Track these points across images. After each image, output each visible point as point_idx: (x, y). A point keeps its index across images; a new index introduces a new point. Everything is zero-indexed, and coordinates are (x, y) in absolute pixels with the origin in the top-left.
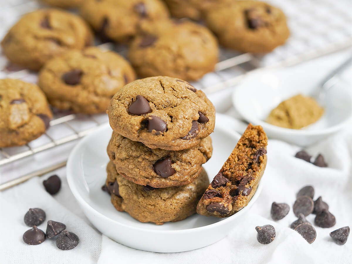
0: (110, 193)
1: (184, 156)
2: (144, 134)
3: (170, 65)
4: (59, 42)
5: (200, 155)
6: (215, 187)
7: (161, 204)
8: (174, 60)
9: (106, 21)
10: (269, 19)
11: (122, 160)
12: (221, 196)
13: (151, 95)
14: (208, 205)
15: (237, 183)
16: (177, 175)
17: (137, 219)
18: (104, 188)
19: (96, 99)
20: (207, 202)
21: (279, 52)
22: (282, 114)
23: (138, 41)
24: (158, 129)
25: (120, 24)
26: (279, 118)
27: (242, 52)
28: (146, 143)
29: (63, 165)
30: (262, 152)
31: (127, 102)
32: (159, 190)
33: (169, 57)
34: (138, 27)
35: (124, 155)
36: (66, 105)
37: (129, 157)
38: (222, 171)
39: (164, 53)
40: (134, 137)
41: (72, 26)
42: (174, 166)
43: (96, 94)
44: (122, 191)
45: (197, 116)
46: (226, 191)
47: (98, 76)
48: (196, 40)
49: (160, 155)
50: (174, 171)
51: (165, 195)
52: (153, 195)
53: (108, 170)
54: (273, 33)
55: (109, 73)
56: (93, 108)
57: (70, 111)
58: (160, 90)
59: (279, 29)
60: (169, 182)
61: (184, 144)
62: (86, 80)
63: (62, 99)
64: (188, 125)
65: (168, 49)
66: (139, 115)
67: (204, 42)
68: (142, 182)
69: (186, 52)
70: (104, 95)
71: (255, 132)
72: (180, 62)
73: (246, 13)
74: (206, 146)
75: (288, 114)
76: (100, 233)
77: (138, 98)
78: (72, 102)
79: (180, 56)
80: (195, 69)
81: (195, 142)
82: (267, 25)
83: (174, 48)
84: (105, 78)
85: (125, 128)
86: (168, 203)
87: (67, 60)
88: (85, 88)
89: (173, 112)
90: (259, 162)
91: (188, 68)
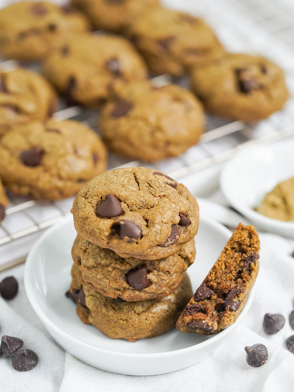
0: (75, 301)
1: (162, 265)
2: (115, 242)
3: (148, 139)
4: (17, 110)
5: (180, 262)
6: (198, 301)
7: (135, 318)
8: (152, 134)
9: (72, 81)
10: (264, 80)
11: (89, 268)
12: (204, 311)
13: (123, 194)
14: (189, 323)
15: (224, 296)
16: (153, 286)
17: (106, 335)
18: (68, 294)
19: (60, 184)
20: (188, 319)
21: (275, 119)
22: (278, 201)
23: (110, 108)
24: (132, 236)
25: (89, 85)
26: (274, 206)
27: (232, 119)
28: (116, 251)
29: (22, 262)
30: (253, 258)
31: (95, 202)
32: (133, 303)
33: (146, 130)
34: (110, 88)
35: (91, 262)
36: (25, 190)
37: (97, 266)
38: (207, 281)
39: (141, 124)
40: (104, 244)
41: (32, 89)
42: (151, 276)
43: (60, 178)
44: (89, 302)
45: (178, 219)
46: (211, 306)
47: (63, 156)
48: (178, 108)
49: (134, 265)
50: (150, 283)
51: (139, 309)
52: (126, 308)
53: (73, 275)
54: (269, 97)
55: (76, 152)
56: (56, 194)
57: (29, 197)
58: (134, 187)
59: (276, 93)
60: (143, 295)
61: (162, 252)
62: (48, 161)
63: (20, 182)
64: (167, 230)
65: (145, 120)
66: (110, 218)
67: (188, 110)
68: (112, 295)
69: (166, 124)
70: (70, 179)
71: (245, 234)
72: (159, 136)
73: (238, 72)
74: (187, 250)
75: (284, 200)
76: (63, 350)
77: (108, 197)
78: (31, 186)
79: (159, 128)
80: (177, 144)
81: (174, 248)
82: (262, 88)
83: (152, 119)
84: (71, 158)
85: (92, 233)
86: (143, 317)
87: (26, 135)
88: (46, 170)
89: (149, 214)
90: (250, 270)
91: (168, 143)
